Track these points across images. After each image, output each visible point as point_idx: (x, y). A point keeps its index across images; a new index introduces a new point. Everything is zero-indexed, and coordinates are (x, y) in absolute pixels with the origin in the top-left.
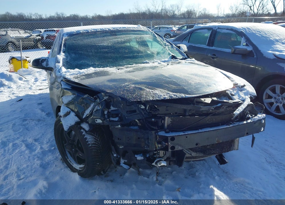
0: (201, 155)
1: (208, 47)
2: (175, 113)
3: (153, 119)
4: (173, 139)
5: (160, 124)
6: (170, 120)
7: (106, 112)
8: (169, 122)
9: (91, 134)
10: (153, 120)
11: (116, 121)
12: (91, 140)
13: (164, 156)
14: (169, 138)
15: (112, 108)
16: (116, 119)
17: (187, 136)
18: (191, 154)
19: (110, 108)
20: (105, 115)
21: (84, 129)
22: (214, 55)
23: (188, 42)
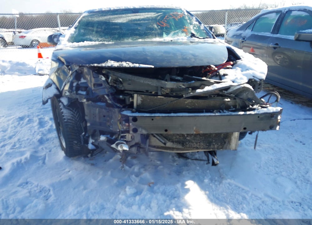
0: (180, 146)
1: (272, 35)
2: (146, 91)
3: (121, 95)
4: (135, 119)
5: (128, 103)
6: (140, 99)
7: (75, 84)
8: (139, 102)
9: (69, 109)
10: (121, 97)
11: (83, 95)
12: (67, 115)
13: (132, 140)
14: (131, 118)
15: (83, 81)
16: (84, 93)
17: (153, 118)
18: (165, 144)
19: (80, 80)
20: (73, 86)
21: (62, 103)
22: (277, 44)
23: (252, 31)
